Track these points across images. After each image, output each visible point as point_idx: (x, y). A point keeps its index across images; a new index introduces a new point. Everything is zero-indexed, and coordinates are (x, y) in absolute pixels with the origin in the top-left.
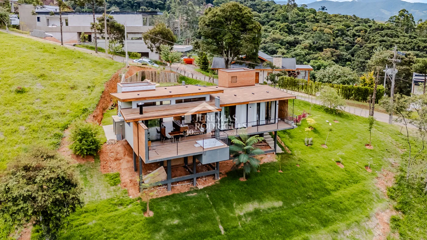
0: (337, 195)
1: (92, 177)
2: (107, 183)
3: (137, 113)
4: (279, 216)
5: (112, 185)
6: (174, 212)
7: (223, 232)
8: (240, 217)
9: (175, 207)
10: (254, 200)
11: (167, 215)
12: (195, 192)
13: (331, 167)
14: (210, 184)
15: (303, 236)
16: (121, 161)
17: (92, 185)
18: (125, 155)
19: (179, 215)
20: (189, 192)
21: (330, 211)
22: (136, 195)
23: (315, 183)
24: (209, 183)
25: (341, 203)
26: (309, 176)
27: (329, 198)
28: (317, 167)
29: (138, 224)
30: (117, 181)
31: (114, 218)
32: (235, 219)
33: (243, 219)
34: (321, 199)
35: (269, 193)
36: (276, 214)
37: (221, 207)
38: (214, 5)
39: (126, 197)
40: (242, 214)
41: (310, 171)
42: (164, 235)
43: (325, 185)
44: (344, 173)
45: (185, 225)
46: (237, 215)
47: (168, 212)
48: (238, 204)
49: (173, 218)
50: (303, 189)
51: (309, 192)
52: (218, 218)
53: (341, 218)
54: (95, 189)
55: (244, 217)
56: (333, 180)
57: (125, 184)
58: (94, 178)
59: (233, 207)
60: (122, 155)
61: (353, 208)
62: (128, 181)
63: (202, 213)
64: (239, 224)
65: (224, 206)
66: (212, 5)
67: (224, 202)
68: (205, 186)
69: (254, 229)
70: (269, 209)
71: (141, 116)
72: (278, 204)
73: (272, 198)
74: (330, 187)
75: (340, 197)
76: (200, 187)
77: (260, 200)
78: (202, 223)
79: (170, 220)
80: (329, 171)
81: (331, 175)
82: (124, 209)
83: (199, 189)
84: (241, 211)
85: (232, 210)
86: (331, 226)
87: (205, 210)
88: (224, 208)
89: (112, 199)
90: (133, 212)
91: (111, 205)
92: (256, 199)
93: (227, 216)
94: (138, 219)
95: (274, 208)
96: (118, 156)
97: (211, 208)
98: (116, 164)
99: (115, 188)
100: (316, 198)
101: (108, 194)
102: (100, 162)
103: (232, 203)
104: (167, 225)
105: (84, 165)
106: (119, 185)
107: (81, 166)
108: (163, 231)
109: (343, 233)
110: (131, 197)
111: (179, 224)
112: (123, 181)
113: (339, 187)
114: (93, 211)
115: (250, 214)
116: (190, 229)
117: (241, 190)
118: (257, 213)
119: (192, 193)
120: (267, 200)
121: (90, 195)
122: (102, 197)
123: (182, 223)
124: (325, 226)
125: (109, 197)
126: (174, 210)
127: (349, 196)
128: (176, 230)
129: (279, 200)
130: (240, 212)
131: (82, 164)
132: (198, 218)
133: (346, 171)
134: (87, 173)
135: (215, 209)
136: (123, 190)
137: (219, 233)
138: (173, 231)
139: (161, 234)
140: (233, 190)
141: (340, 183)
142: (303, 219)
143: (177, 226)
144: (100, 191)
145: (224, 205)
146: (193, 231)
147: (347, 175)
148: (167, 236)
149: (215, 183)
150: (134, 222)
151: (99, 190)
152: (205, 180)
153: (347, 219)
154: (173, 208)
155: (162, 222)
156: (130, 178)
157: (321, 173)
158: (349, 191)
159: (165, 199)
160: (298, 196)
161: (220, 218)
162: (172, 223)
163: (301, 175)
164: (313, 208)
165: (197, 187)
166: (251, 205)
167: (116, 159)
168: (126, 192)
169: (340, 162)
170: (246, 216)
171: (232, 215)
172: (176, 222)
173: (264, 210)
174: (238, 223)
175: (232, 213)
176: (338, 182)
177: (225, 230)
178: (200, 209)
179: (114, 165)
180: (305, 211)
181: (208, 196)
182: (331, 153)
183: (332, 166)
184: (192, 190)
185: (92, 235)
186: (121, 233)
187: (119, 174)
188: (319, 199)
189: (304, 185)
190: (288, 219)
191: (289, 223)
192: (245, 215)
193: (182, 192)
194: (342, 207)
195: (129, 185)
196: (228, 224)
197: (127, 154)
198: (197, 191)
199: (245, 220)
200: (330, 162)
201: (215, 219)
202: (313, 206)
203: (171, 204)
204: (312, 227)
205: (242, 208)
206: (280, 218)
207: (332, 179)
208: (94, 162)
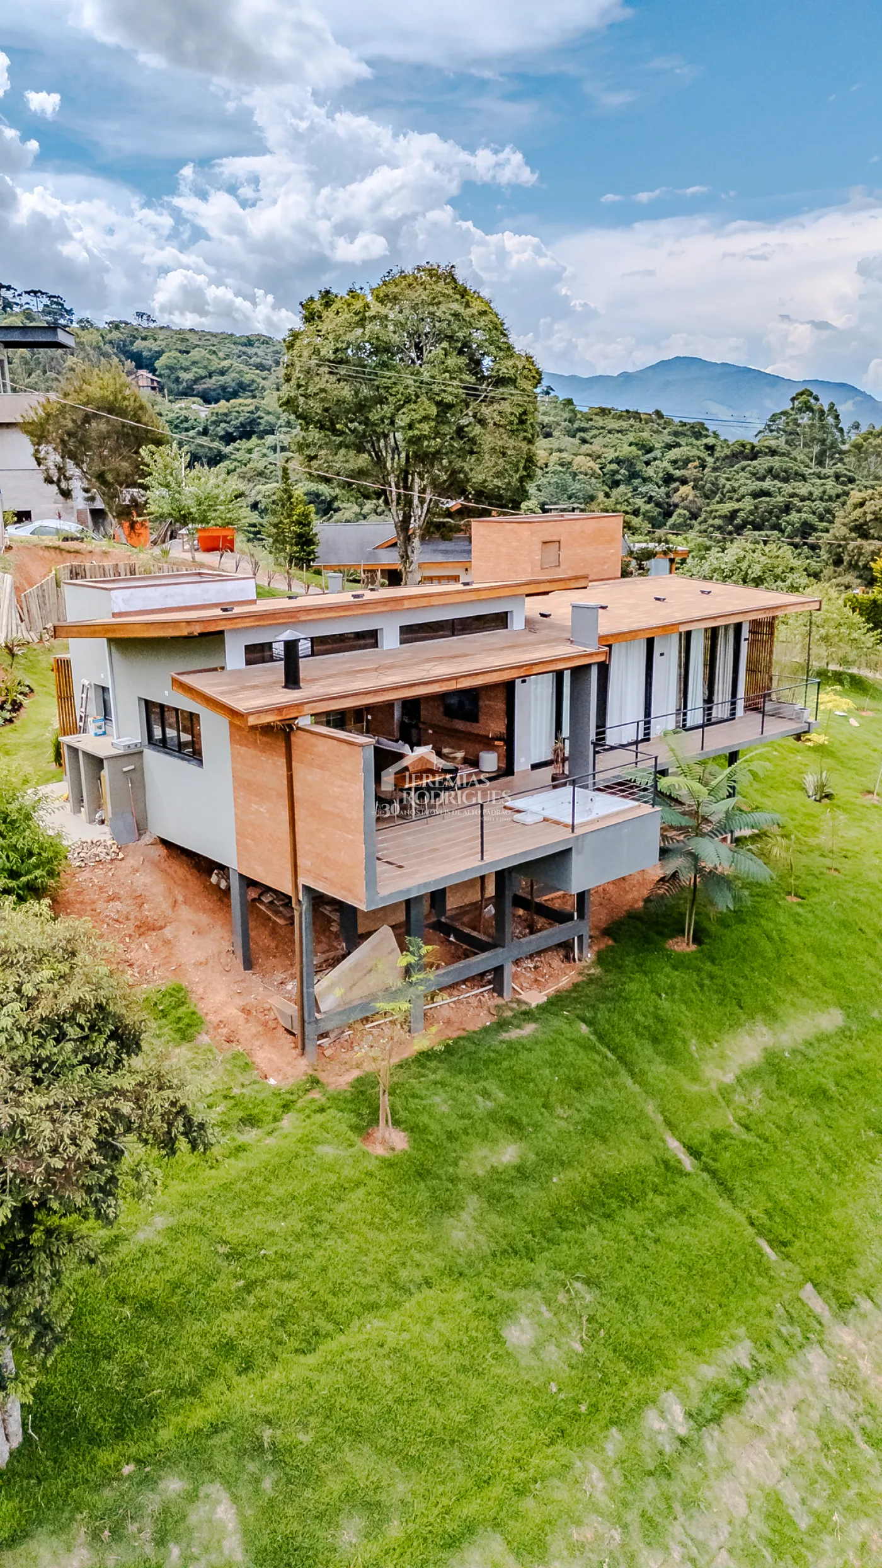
3: (271, 685)
4: (850, 1063)
5: (172, 1041)
6: (489, 1115)
7: (688, 1162)
8: (725, 1093)
9: (486, 1094)
10: (750, 1016)
11: (464, 1131)
12: (525, 1021)
14: (563, 982)
16: (168, 933)
19: (514, 1125)
20: (499, 1025)
22: (289, 1071)
24: (557, 978)
29: (360, 1192)
30: (186, 1021)
31: (246, 1186)
33: (739, 1099)
35: (791, 981)
36: (838, 1058)
37: (650, 1062)
38: (160, 376)
39: (255, 1087)
40: (730, 1079)
42: (480, 1220)
45: (551, 1160)
46: (714, 1086)
47: (462, 1117)
48: (706, 1040)
49: (494, 1141)
52: (650, 1108)
55: (739, 1089)
57: (225, 1030)
59: (691, 1057)
60: (165, 906)
62: (232, 1012)
63: (592, 1100)
64: (731, 1118)
65: (658, 1059)
66: (150, 375)
67: (655, 1040)
68: (551, 990)
69: (789, 1126)
70: (808, 1043)
71: (292, 696)
72: (830, 1018)
73: (805, 1001)
76: (535, 998)
77: (771, 1015)
78: (603, 1139)
79: (485, 1150)
82: (270, 1141)
83: (533, 1005)
84: (722, 1068)
85: (691, 1068)
87: (598, 1084)
88: (661, 1067)
90: (317, 1142)
92: (756, 1011)
93: (682, 1093)
94: (353, 1172)
95: (822, 1038)
96: (148, 911)
97: (614, 1073)
98: (155, 950)
99: (191, 1053)
103: (683, 1042)
104: (481, 1172)
106: (203, 1038)
108: (473, 1202)
110: (272, 1081)
111: (523, 1159)
112: (212, 1018)
115: (754, 1075)
116: (573, 1175)
117: (701, 986)
118: (775, 1064)
119: (517, 1027)
120: (792, 1010)
123: (532, 1156)
126: (483, 1105)
128: (521, 1190)
129: (826, 1003)
130: (720, 1072)
132: (585, 1123)
135: (631, 1074)
136: (228, 1055)
137: (676, 1168)
138: (510, 1196)
139: (466, 1217)
140: (669, 990)
143: (522, 1173)
145: (660, 1053)
146: (584, 1178)
148: (494, 1219)
149: (580, 973)
150: (341, 1190)
152: (536, 968)
154: (479, 1099)
155: (455, 1164)
156: (240, 1002)
159: (423, 1066)
161: (660, 1110)
162: (494, 1160)
165: (520, 1001)
166: (747, 1038)
167: (144, 927)
168: (246, 1064)
170: (745, 1081)
171: (695, 1088)
172: (509, 1153)
173: (794, 1052)
174: (725, 1116)
175: (695, 1079)
177: (694, 1152)
178: (580, 1085)
179: (141, 950)
181: (583, 1028)
184: (510, 1014)
185: (175, 1286)
186: (299, 1248)
187: (184, 990)
192: (738, 1079)
193: (472, 1027)
195: (248, 1030)
196: (695, 1124)
197: (180, 898)
198: (528, 1014)
199: (743, 1099)
201: (642, 1115)
203: (460, 1081)
205: (722, 1056)
206: (856, 1070)
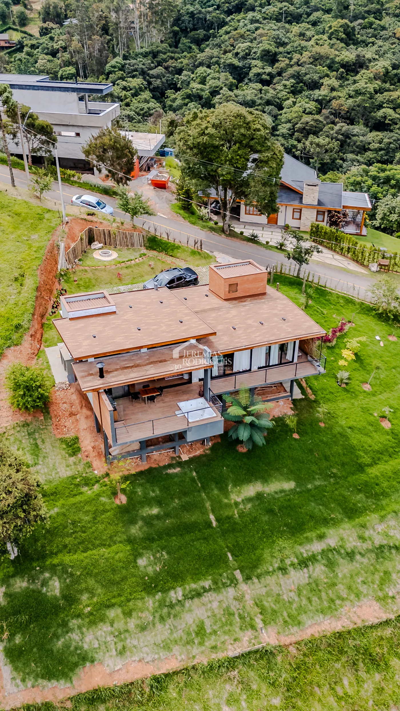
0: (374, 471)
1: (43, 441)
2: (64, 452)
4: (289, 503)
5: (71, 455)
6: (153, 498)
7: (214, 524)
8: (237, 504)
9: (153, 491)
10: (256, 480)
11: (143, 502)
12: (179, 467)
13: (370, 428)
14: (198, 453)
15: (318, 532)
16: (78, 417)
17: (46, 455)
18: (81, 408)
19: (159, 502)
20: (170, 466)
21: (360, 496)
22: (102, 469)
23: (344, 454)
24: (196, 451)
25: (377, 485)
26: (336, 443)
27: (363, 477)
28: (350, 428)
29: (109, 513)
30: (76, 449)
31: (79, 505)
32: (229, 506)
33: (241, 506)
34: (349, 479)
35: (278, 469)
36: (285, 500)
37: (212, 490)
39: (91, 473)
40: (239, 500)
41: (338, 436)
42: (141, 528)
43: (358, 457)
44: (388, 437)
45: (167, 515)
46: (233, 501)
47: (144, 498)
48: (235, 485)
49: (151, 507)
50: (325, 464)
51: (333, 468)
52: (208, 505)
53: (374, 507)
54: (50, 461)
55: (242, 503)
56: (370, 449)
57: (86, 453)
58: (46, 444)
59: (228, 490)
60: (79, 407)
61: (393, 492)
62: (90, 448)
63: (188, 499)
64: (236, 512)
65: (216, 489)
67: (217, 483)
68: (191, 456)
69: (254, 520)
70: (276, 493)
71: (101, 382)
72: (289, 485)
73: (281, 478)
74: (366, 460)
75: (377, 476)
76: (185, 457)
77: (265, 480)
78: (187, 511)
79: (148, 509)
80: (366, 435)
81: (369, 441)
82: (89, 492)
83: (183, 460)
84: (238, 496)
85: (226, 494)
86: (358, 518)
87: (191, 494)
88: (216, 492)
89: (73, 478)
90: (101, 496)
91: (72, 486)
92: (260, 478)
93: (220, 502)
94: (108, 507)
95: (282, 491)
96: (74, 409)
97: (199, 491)
98: (73, 423)
99: (75, 460)
100: (343, 476)
101: (68, 469)
102: (51, 419)
103: (227, 486)
104: (145, 515)
105: (31, 423)
106: (80, 456)
107: (28, 425)
108: (140, 523)
109: (373, 528)
110: (96, 472)
111: (159, 513)
112: (83, 449)
113: (379, 459)
114: (52, 494)
115: (250, 500)
116: (173, 520)
117: (240, 467)
118: (259, 496)
119: (174, 468)
120: (274, 480)
121: (46, 470)
122: (61, 474)
123: (162, 513)
124: (350, 518)
125: (69, 473)
126: (152, 494)
127: (390, 474)
128: (155, 522)
129: (290, 480)
131: (28, 422)
132: (183, 506)
133: (392, 433)
134: (37, 435)
135: (205, 493)
136: (85, 462)
137: (209, 524)
138: (152, 524)
139: (137, 526)
140: (228, 466)
141: (381, 454)
142: (321, 507)
143: (157, 517)
144: (57, 464)
145: (217, 487)
146: (177, 522)
147: (393, 440)
148: (145, 529)
149: (204, 451)
150: (105, 511)
151: (55, 463)
152: (191, 445)
153: (383, 508)
154: (151, 492)
155: (138, 511)
156: (93, 444)
157: (355, 439)
158: (392, 466)
159: (140, 476)
160: (317, 474)
161: (212, 506)
162: (150, 512)
163: (324, 443)
164: (336, 492)
165: (179, 457)
166: (252, 487)
167: (72, 414)
168: (89, 465)
169: (385, 417)
170: (245, 501)
171: (226, 501)
172: (155, 511)
173: (268, 494)
174: (234, 512)
175: (226, 498)
176: (378, 452)
177: (217, 520)
178: (185, 494)
179: (69, 422)
180: (324, 496)
181: (194, 474)
182: (374, 401)
183: (372, 425)
184: (174, 461)
185: (56, 528)
186: (89, 525)
187: (77, 438)
188: (347, 478)
189: (327, 458)
190: (300, 508)
191: (301, 513)
192: (243, 501)
193: (161, 464)
194: (378, 491)
195: (92, 454)
196: (222, 512)
197: (83, 404)
198: (180, 464)
199: (243, 506)
200: (372, 418)
201: (204, 506)
202: (336, 489)
203: (147, 485)
204: (332, 519)
205: (240, 492)
206: (289, 506)
207: (370, 447)
208: (42, 418)
